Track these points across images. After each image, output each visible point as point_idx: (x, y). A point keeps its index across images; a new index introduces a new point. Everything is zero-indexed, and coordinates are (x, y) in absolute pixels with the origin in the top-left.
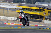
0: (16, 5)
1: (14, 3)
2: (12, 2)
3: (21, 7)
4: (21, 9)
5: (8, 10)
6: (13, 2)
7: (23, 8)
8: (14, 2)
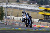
2: (37, 4)
3: (44, 9)
4: (44, 11)
5: (31, 12)
7: (45, 10)
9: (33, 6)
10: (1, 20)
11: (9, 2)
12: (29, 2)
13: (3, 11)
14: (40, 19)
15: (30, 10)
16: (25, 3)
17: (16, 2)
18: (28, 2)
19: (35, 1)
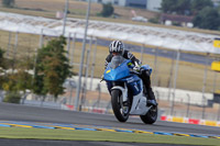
0: (212, 37)
1: (196, 29)
2: (190, 25)
5: (177, 61)
6: (195, 26)
8: (198, 24)
9: (188, 36)
10: (56, 96)
11: (68, 12)
12: (158, 15)
13: (66, 55)
14: (216, 95)
15: (171, 54)
16: (140, 18)
17: (98, 15)
18: (152, 16)
19: (183, 14)
